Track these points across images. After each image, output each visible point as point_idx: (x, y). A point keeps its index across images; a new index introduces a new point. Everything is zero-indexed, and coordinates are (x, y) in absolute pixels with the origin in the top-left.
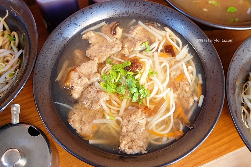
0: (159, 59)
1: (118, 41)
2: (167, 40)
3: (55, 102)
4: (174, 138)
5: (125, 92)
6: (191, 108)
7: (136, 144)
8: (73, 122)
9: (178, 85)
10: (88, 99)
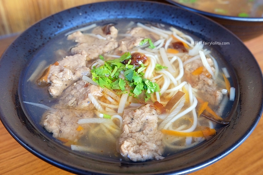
0: (167, 55)
1: (113, 40)
3: (24, 102)
4: (204, 139)
5: (125, 87)
6: (220, 104)
9: (197, 79)
10: (73, 96)
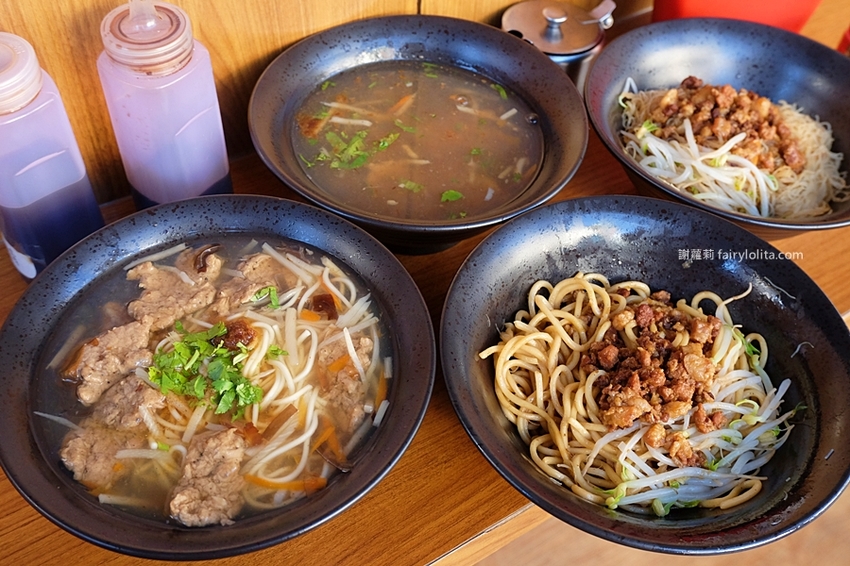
0: (298, 325)
1: (207, 285)
2: (323, 285)
3: (36, 413)
4: (304, 494)
5: (205, 392)
6: (355, 431)
7: (210, 503)
8: (69, 453)
9: (334, 379)
10: (115, 406)
